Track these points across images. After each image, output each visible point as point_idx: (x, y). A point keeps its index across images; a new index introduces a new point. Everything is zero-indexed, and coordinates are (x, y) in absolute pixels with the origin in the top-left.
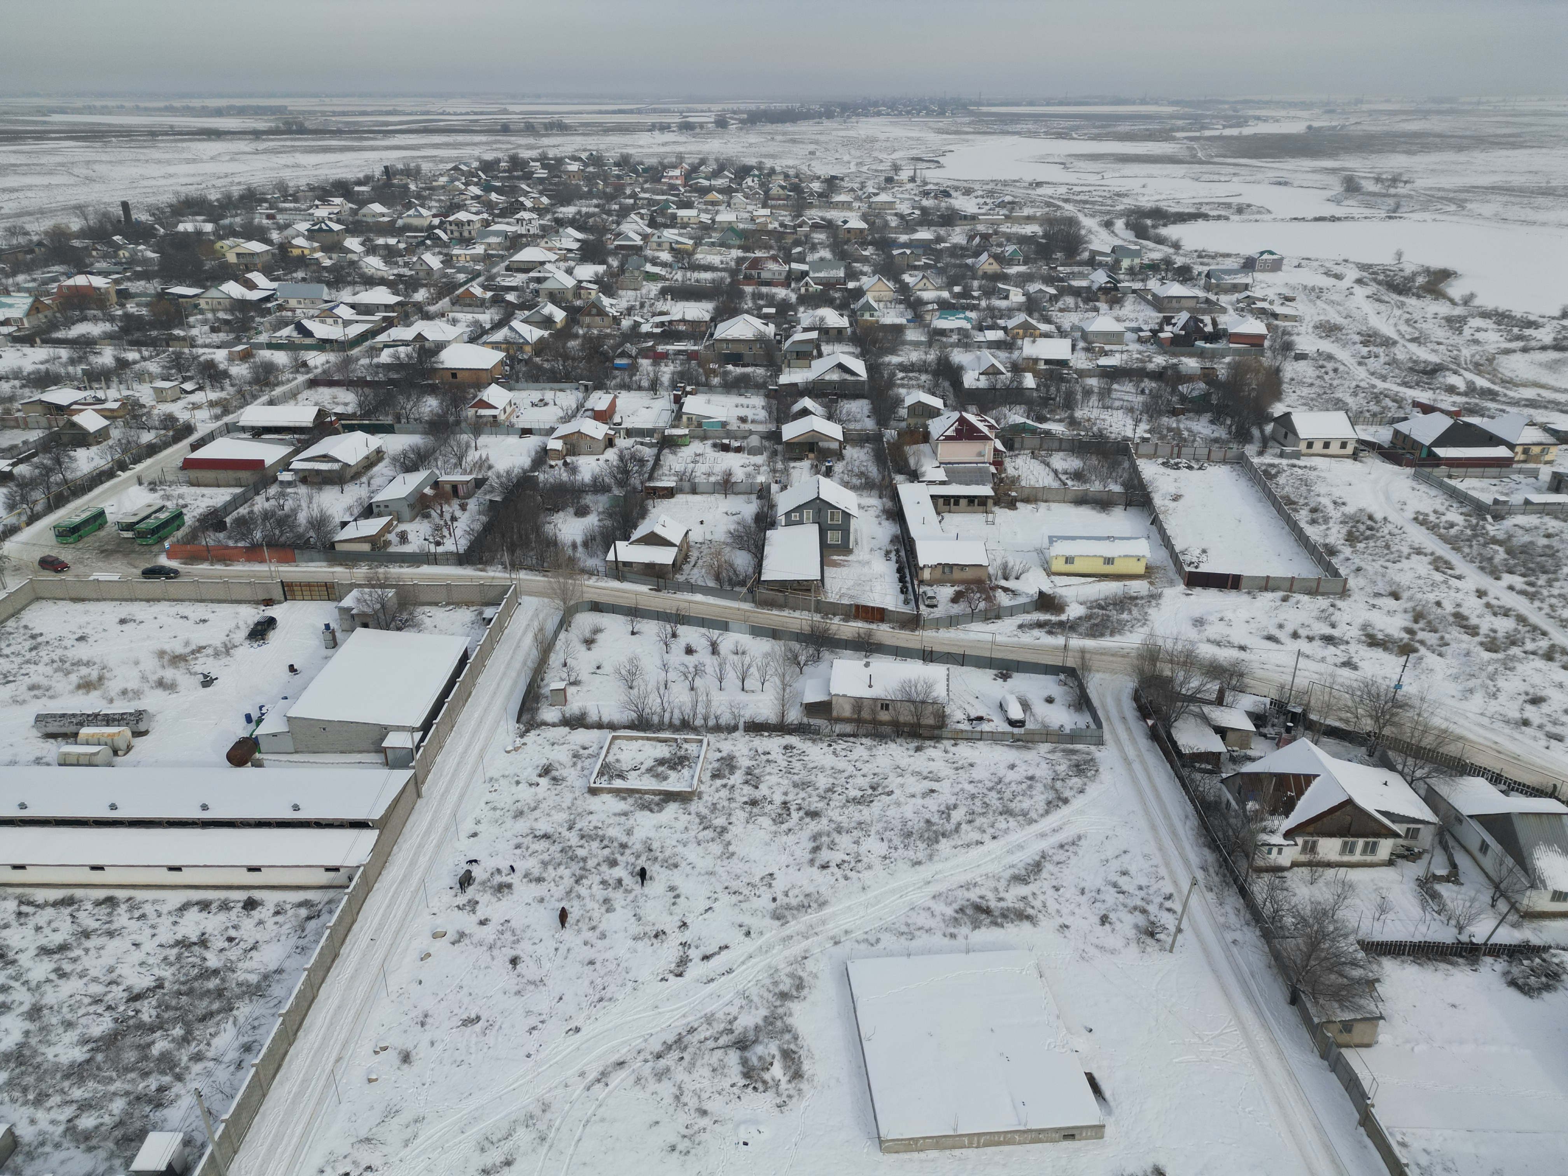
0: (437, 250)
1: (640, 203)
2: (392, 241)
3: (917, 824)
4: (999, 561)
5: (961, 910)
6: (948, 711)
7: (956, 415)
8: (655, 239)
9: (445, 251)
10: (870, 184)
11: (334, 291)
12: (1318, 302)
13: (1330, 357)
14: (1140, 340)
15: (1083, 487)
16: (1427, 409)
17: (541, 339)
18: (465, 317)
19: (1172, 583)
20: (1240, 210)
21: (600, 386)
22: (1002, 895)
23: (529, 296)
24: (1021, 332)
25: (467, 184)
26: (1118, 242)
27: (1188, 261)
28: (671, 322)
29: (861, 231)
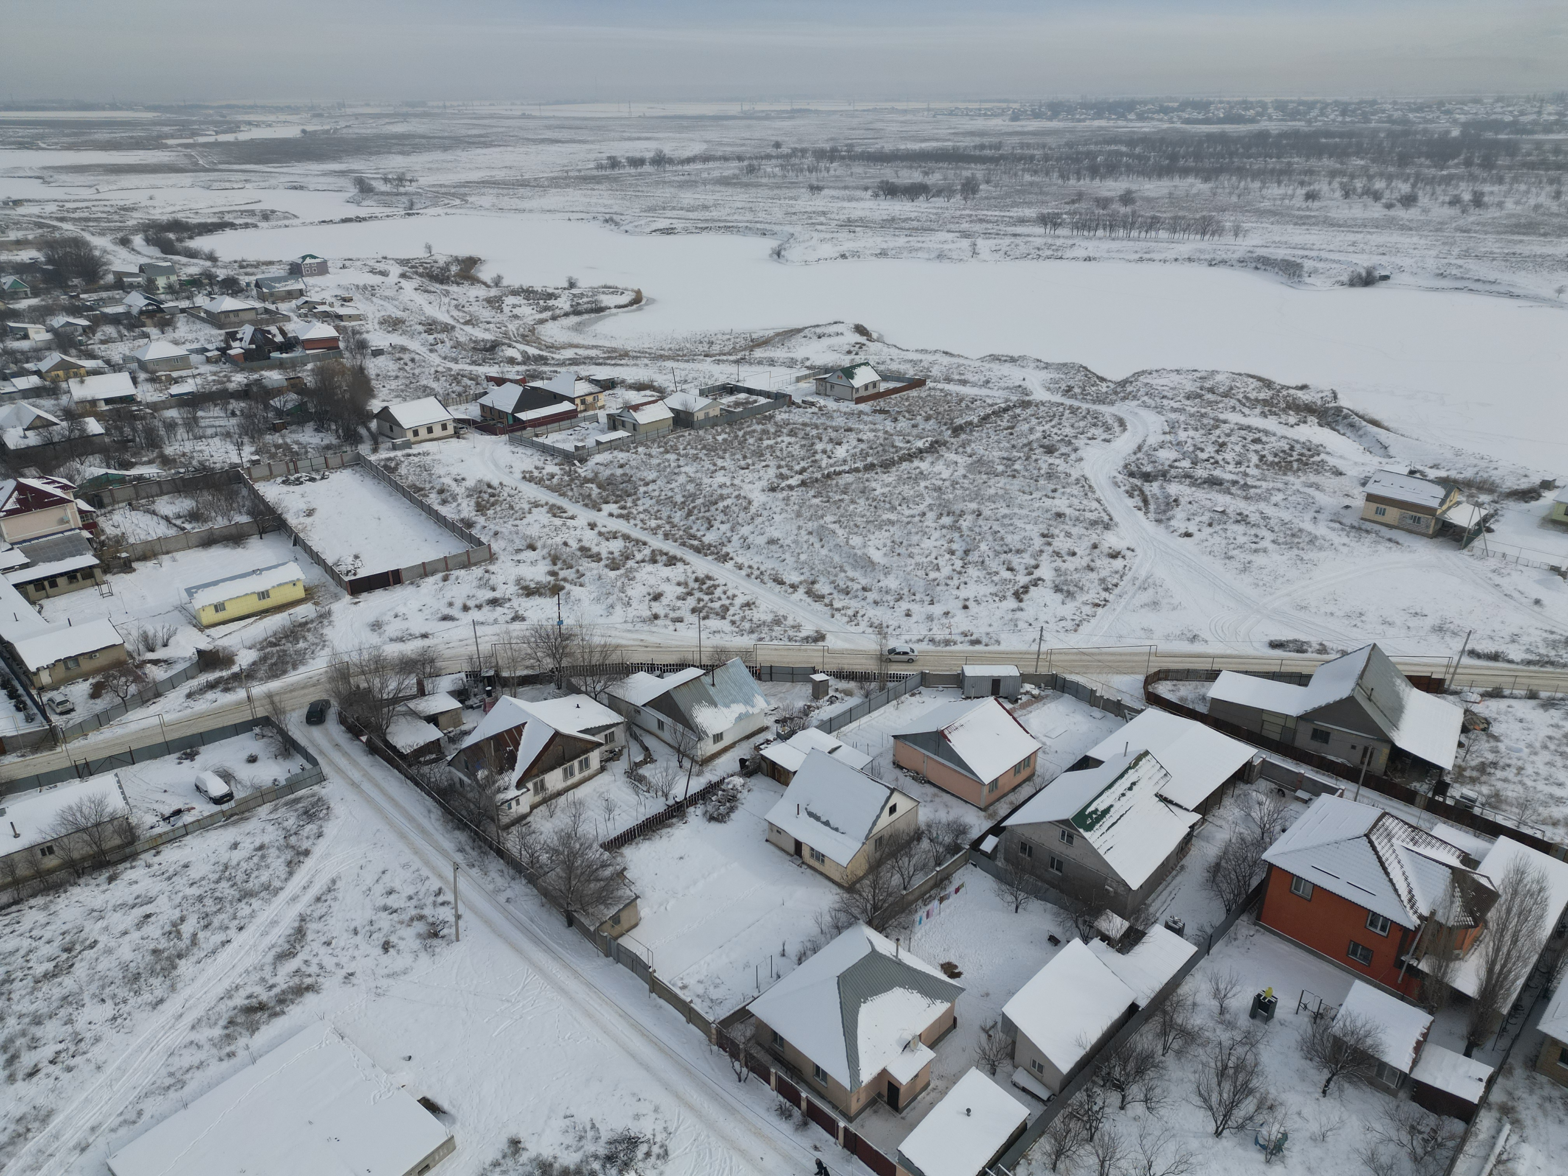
3: (141, 961)
4: (135, 634)
5: (231, 1022)
6: (133, 821)
7: (10, 484)
12: (374, 299)
13: (403, 349)
14: (209, 360)
15: (206, 527)
16: (499, 382)
19: (336, 597)
20: (266, 216)
22: (271, 982)
24: (61, 373)
26: (144, 260)
27: (231, 273)
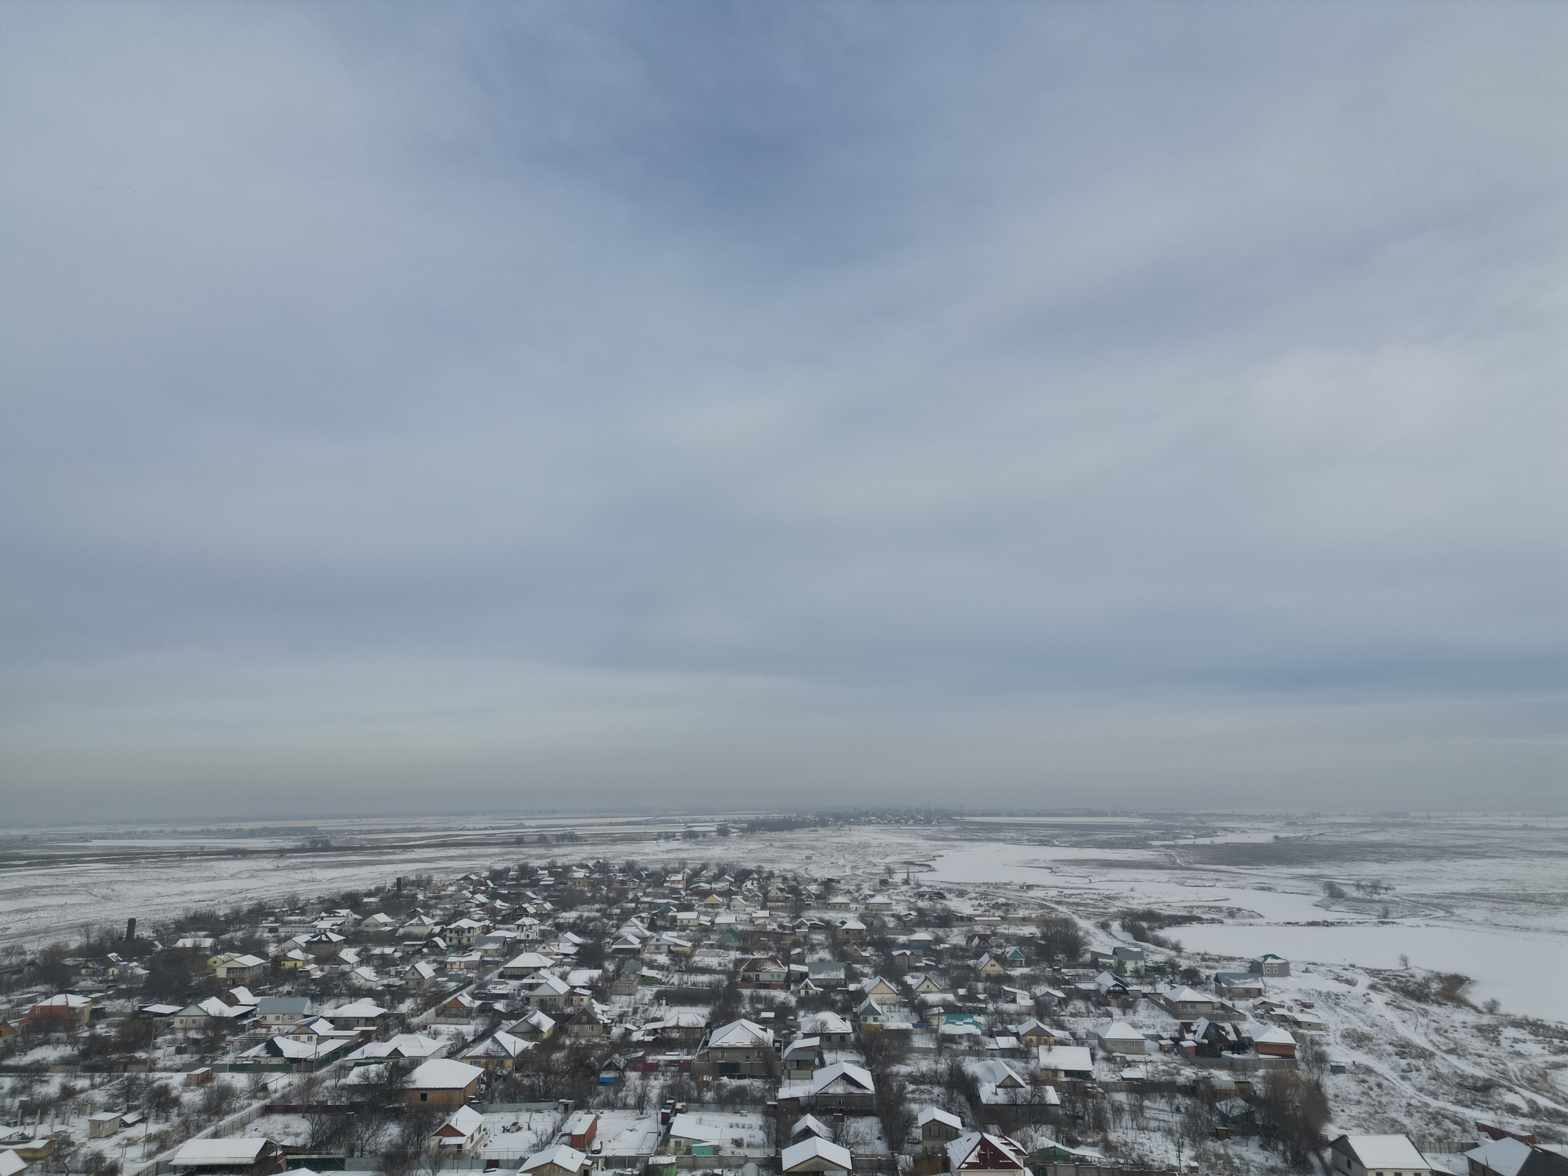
0: (432, 958)
1: (641, 906)
2: (388, 950)
7: (976, 1137)
8: (654, 941)
9: (440, 959)
10: (865, 886)
11: (316, 1005)
12: (1338, 1009)
13: (1369, 1071)
14: (1162, 1049)
17: (525, 1052)
18: (448, 1029)
20: (1232, 914)
21: (583, 1105)
23: (518, 1004)
24: (1034, 1038)
25: (474, 893)
26: (1118, 944)
27: (1193, 964)
28: (664, 1029)
29: (860, 931)
